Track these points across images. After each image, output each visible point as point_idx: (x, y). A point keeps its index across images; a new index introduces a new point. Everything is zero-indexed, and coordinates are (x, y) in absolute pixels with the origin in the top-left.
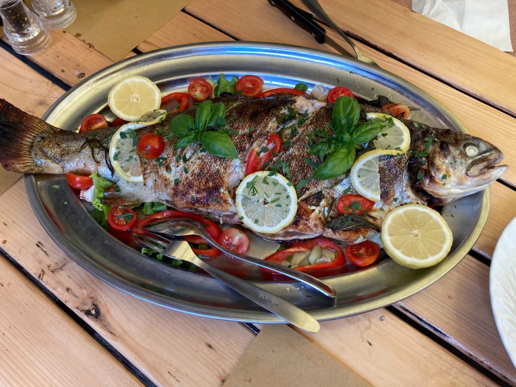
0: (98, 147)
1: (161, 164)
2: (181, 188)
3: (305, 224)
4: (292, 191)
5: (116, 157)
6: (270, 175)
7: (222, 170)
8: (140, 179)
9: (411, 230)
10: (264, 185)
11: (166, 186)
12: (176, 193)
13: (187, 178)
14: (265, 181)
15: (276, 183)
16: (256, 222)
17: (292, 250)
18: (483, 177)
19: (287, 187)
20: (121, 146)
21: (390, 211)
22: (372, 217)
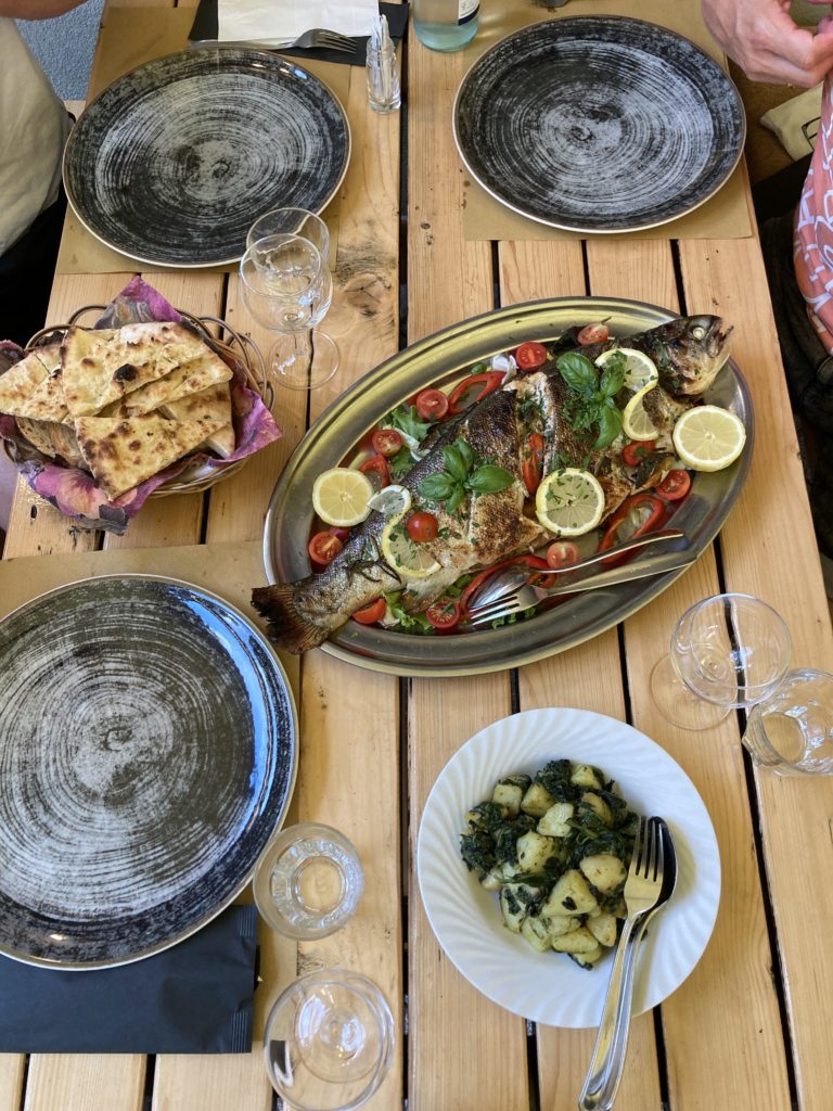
0: (364, 567)
1: (446, 537)
2: (482, 544)
3: (613, 496)
4: (587, 476)
5: (399, 562)
6: (560, 474)
7: (509, 500)
8: (436, 566)
9: (703, 436)
10: (561, 488)
11: (466, 553)
12: (481, 553)
13: (482, 531)
14: (560, 483)
15: (570, 479)
16: (575, 526)
17: (613, 528)
18: (724, 350)
19: (581, 475)
20: (396, 549)
21: (672, 433)
22: (660, 449)
